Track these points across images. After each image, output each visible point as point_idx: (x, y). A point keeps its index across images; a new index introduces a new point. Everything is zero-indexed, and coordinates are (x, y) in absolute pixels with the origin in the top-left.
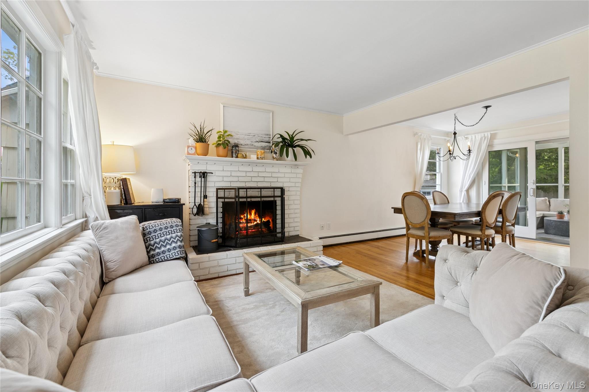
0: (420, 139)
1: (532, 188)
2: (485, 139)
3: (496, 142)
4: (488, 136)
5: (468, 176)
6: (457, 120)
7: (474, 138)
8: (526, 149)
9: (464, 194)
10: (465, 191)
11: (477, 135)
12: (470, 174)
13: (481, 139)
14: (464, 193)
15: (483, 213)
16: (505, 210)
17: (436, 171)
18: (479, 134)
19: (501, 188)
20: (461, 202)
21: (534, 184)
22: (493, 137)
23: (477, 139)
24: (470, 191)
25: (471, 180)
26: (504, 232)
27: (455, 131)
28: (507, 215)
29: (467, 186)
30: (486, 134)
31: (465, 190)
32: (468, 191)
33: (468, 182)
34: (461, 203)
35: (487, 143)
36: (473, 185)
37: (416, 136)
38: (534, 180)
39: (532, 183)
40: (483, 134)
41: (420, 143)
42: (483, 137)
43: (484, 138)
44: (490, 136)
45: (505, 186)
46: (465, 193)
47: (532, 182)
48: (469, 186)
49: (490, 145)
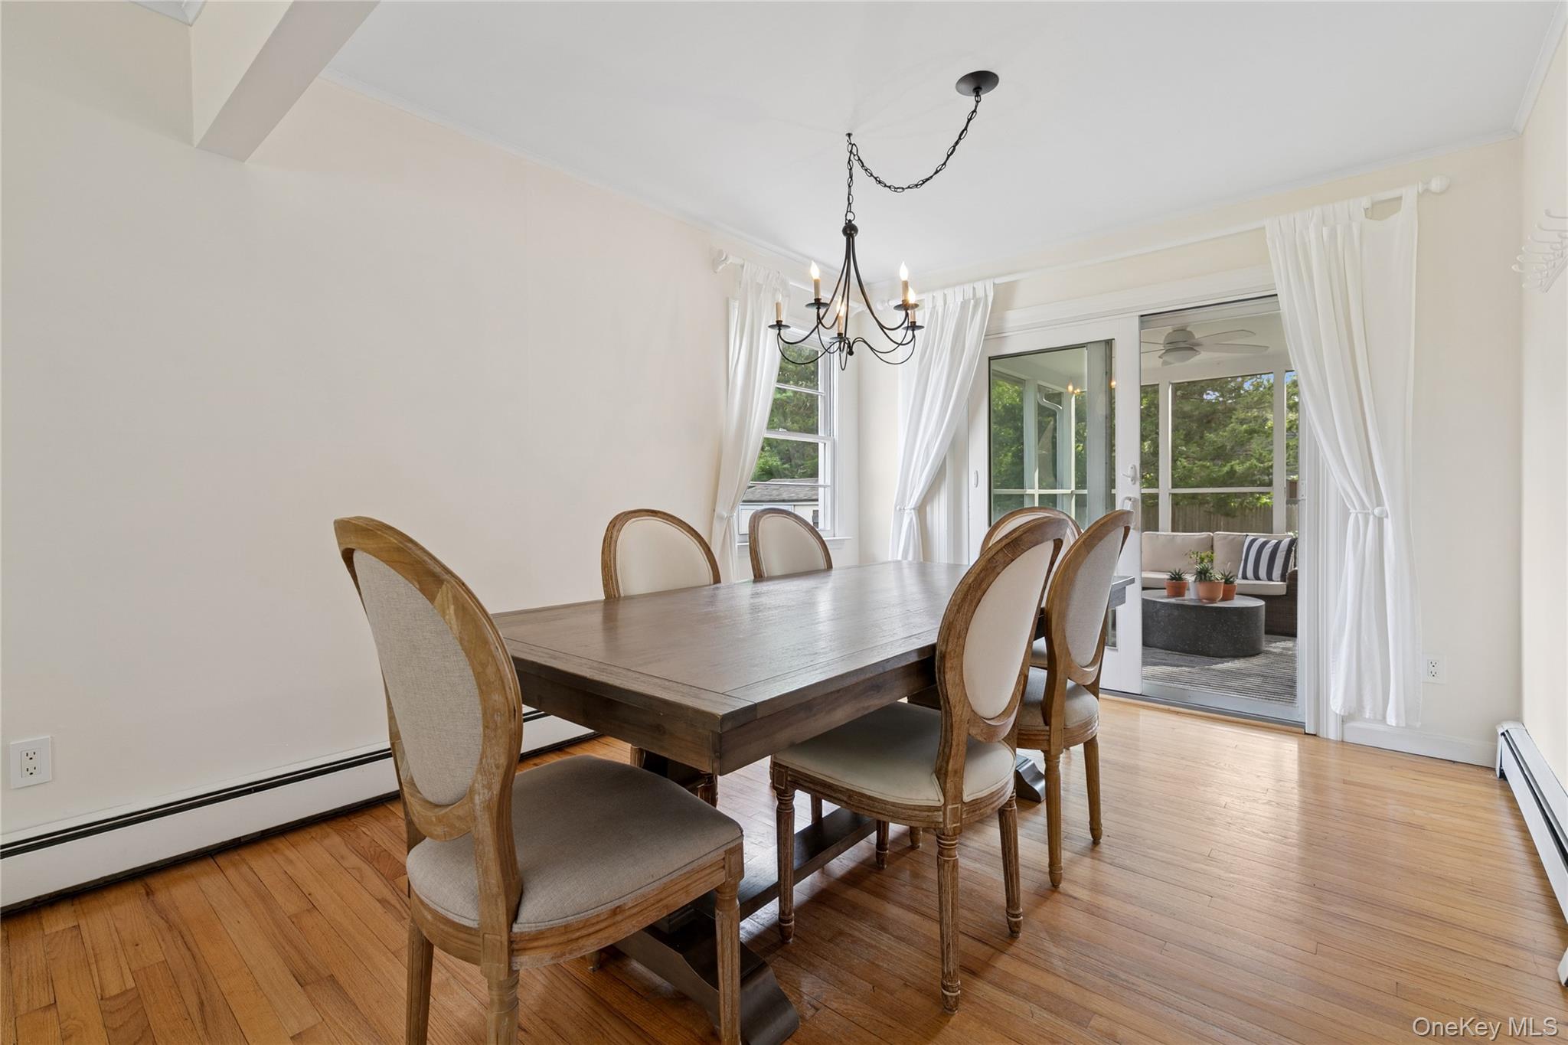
0: (740, 284)
1: (1131, 496)
2: (976, 306)
3: (1014, 318)
4: (986, 296)
5: (923, 450)
6: (856, 165)
7: (940, 302)
8: (1109, 343)
9: (908, 520)
10: (914, 509)
11: (949, 292)
12: (927, 445)
13: (964, 304)
14: (909, 517)
15: (948, 665)
16: (1063, 616)
17: (817, 433)
18: (957, 289)
19: (1022, 503)
20: (899, 558)
21: (1134, 484)
22: (1004, 297)
23: (951, 306)
24: (928, 509)
25: (931, 469)
26: (1056, 738)
27: (850, 216)
28: (1069, 640)
29: (920, 491)
30: (979, 286)
31: (913, 507)
32: (921, 510)
33: (922, 472)
34: (900, 561)
35: (984, 327)
36: (939, 488)
37: (720, 268)
38: (1134, 467)
39: (1130, 479)
40: (968, 289)
41: (737, 304)
42: (969, 300)
43: (972, 301)
44: (992, 294)
45: (1033, 495)
46: (911, 519)
47: (1130, 472)
48: (927, 488)
49: (993, 333)
